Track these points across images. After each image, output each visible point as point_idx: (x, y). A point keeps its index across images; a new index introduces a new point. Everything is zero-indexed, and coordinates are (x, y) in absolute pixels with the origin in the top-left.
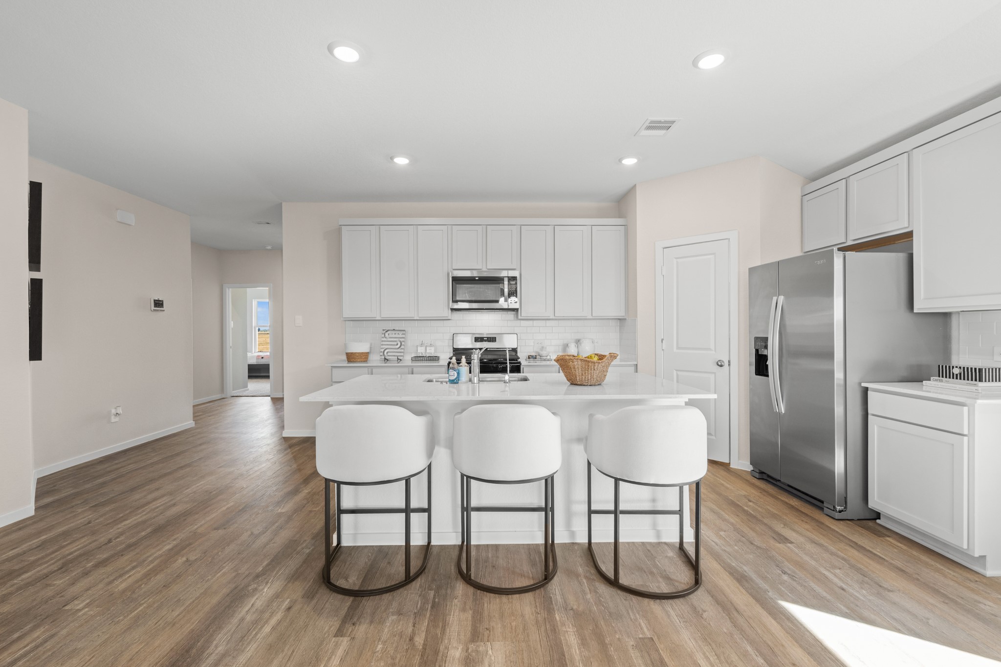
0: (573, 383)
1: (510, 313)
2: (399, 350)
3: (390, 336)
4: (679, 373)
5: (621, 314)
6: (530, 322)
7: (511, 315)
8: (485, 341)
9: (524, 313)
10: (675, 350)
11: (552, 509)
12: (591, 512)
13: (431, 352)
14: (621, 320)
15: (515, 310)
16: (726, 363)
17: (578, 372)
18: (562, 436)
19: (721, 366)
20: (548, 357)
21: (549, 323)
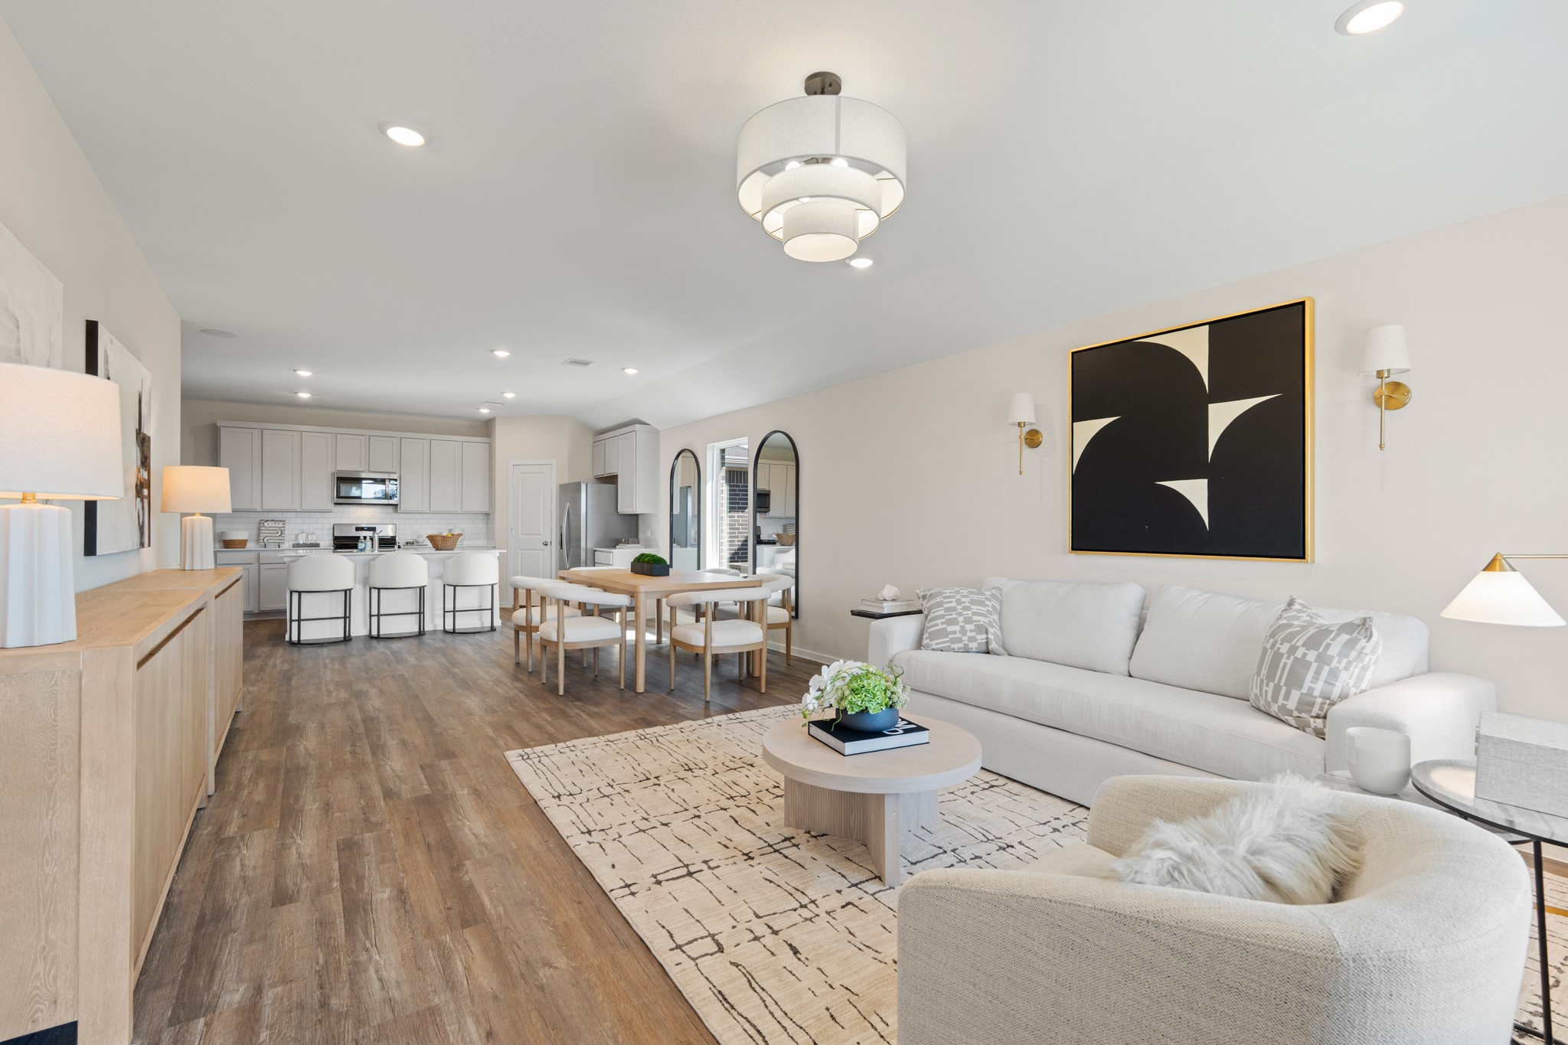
0: (437, 549)
1: (389, 507)
2: (280, 538)
3: (270, 525)
4: (523, 551)
5: (486, 509)
6: (409, 515)
7: (390, 509)
8: (366, 530)
9: (403, 508)
10: (520, 536)
11: (423, 613)
12: (445, 612)
13: (312, 539)
14: (487, 514)
15: (396, 506)
16: (549, 543)
17: (439, 543)
18: (429, 576)
19: (546, 545)
20: (424, 543)
21: (425, 516)
